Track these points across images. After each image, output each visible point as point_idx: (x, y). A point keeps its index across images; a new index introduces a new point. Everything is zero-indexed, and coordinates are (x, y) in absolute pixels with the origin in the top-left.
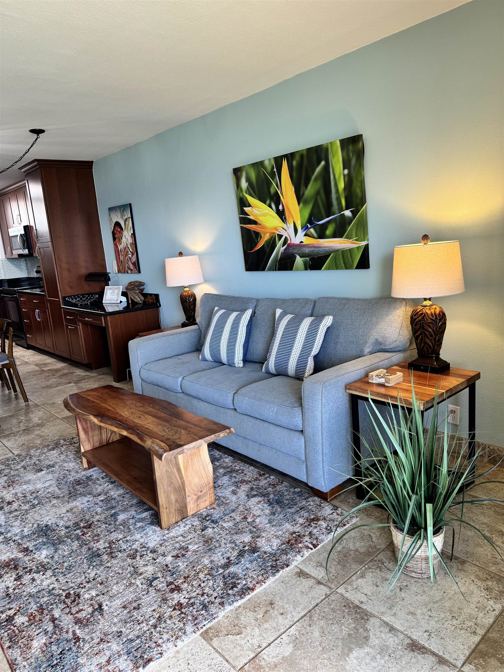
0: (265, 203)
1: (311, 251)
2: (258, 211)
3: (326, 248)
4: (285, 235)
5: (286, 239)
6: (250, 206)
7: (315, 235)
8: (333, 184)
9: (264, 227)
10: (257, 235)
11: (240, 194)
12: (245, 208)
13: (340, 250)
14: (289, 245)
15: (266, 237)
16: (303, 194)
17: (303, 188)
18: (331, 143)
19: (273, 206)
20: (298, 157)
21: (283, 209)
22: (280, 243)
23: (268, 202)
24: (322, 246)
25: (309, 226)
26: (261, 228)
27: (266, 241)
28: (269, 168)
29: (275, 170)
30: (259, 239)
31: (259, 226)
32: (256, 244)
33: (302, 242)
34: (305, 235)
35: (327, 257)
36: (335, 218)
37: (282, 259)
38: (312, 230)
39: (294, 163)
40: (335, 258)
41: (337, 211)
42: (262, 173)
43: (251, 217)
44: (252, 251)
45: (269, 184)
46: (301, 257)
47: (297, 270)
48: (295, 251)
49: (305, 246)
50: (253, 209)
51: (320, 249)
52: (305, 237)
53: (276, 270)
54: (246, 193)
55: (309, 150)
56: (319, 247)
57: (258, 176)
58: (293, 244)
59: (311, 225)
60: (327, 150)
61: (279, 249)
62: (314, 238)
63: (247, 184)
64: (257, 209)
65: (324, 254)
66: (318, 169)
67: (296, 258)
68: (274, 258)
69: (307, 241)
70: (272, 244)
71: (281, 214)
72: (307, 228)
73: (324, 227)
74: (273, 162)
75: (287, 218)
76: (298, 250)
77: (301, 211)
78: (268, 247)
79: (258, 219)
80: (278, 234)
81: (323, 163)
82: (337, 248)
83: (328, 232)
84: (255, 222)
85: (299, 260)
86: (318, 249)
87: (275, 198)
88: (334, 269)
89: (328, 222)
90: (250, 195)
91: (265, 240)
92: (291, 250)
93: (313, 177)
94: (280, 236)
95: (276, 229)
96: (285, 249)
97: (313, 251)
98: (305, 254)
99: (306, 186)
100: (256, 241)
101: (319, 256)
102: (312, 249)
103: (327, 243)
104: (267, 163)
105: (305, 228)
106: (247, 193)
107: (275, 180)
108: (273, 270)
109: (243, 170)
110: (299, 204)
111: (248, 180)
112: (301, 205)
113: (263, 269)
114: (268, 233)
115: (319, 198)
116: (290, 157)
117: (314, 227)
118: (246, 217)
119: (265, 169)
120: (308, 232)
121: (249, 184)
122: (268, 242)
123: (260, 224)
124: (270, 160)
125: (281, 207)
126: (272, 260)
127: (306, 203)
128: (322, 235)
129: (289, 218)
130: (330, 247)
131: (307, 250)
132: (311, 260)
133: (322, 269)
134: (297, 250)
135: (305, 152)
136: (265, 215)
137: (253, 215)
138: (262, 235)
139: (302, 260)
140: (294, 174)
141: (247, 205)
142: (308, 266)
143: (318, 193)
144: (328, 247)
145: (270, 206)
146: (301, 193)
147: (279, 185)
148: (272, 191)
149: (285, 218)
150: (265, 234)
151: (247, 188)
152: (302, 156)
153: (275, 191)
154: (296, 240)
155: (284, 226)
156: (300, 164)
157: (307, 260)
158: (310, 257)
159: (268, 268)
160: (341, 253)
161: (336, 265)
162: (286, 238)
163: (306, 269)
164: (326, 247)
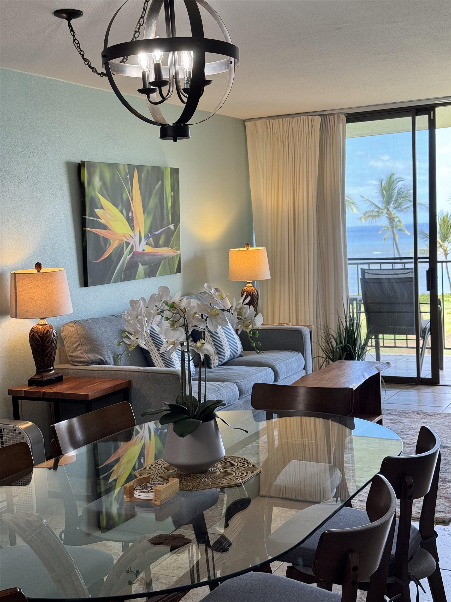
0: (117, 208)
4: (132, 242)
6: (102, 208)
7: (153, 244)
8: (165, 201)
10: (106, 241)
12: (96, 210)
13: (167, 257)
14: (134, 253)
15: (115, 245)
17: (147, 199)
20: (145, 171)
21: (132, 217)
22: (127, 251)
23: (120, 207)
26: (112, 234)
27: (114, 249)
28: (123, 173)
29: (128, 176)
30: (108, 246)
32: (103, 252)
33: (144, 250)
34: (147, 244)
35: (160, 263)
37: (127, 267)
38: (151, 239)
39: (143, 176)
40: (164, 265)
41: (166, 224)
42: (116, 176)
43: (102, 221)
44: (98, 261)
45: (122, 189)
46: (142, 265)
47: (139, 278)
48: (138, 259)
49: (147, 254)
50: (105, 213)
53: (121, 281)
55: (153, 168)
56: (155, 255)
57: (112, 179)
58: (138, 252)
59: (151, 235)
60: (163, 172)
61: (126, 257)
63: (101, 183)
64: (109, 212)
65: (158, 261)
66: (157, 187)
67: (138, 266)
68: (120, 268)
69: (148, 249)
70: (119, 253)
71: (130, 221)
73: (159, 237)
74: (127, 169)
75: (135, 226)
76: (141, 258)
77: (145, 220)
78: (116, 255)
79: (109, 224)
80: (126, 242)
81: (160, 182)
83: (161, 242)
84: (105, 227)
85: (141, 268)
87: (126, 205)
88: (163, 275)
89: (161, 232)
90: (103, 195)
92: (135, 259)
93: (154, 192)
94: (128, 244)
95: (124, 236)
96: (131, 258)
97: (151, 259)
98: (145, 262)
100: (104, 249)
102: (150, 257)
103: (160, 252)
104: (121, 167)
105: (147, 237)
106: (100, 192)
107: (128, 187)
108: (118, 282)
109: (98, 167)
110: (144, 213)
111: (102, 179)
112: (146, 215)
113: (109, 282)
114: (117, 240)
115: (156, 211)
116: (140, 168)
119: (120, 172)
120: (149, 241)
123: (110, 230)
124: (124, 165)
125: (130, 215)
126: (118, 270)
127: (148, 213)
128: (157, 244)
133: (157, 276)
135: (150, 169)
138: (112, 242)
141: (99, 206)
142: (147, 273)
143: (156, 207)
144: (160, 255)
145: (122, 212)
146: (146, 204)
147: (131, 193)
148: (125, 197)
151: (101, 187)
152: (148, 171)
154: (139, 249)
155: (132, 233)
156: (147, 178)
157: (147, 268)
158: (149, 265)
159: (114, 279)
160: (167, 260)
161: (165, 272)
162: (132, 245)
163: (145, 277)
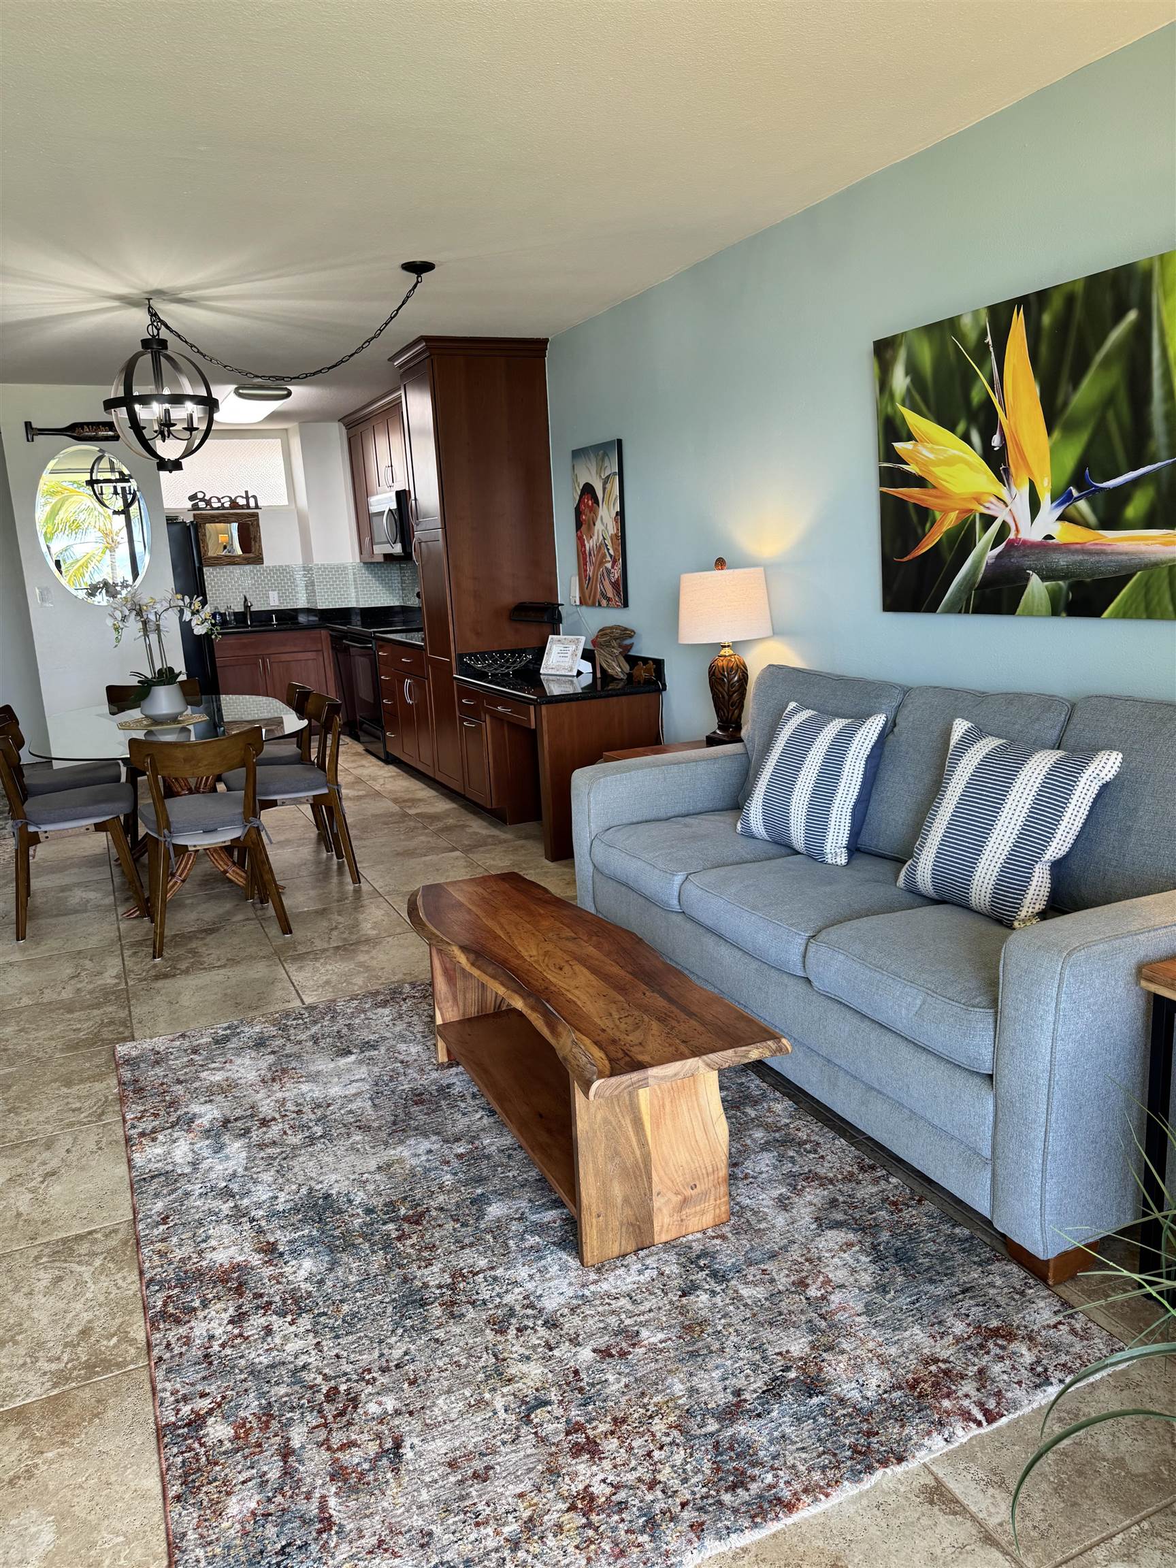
0: (952, 429)
1: (1074, 563)
2: (932, 452)
3: (1125, 557)
4: (1002, 515)
5: (1004, 527)
6: (910, 437)
7: (1091, 518)
8: (1157, 373)
9: (945, 495)
10: (924, 514)
11: (886, 407)
12: (897, 445)
13: (1163, 562)
14: (1011, 544)
15: (949, 521)
16: (1066, 404)
17: (1064, 387)
18: (1162, 257)
19: (975, 437)
20: (1057, 303)
21: (1004, 446)
22: (984, 540)
23: (961, 427)
24: (1109, 549)
25: (1075, 493)
26: (936, 497)
27: (946, 532)
28: (972, 336)
29: (989, 340)
30: (928, 525)
31: (932, 491)
32: (918, 541)
33: (1049, 537)
34: (1062, 518)
35: (1121, 581)
36: (1158, 470)
37: (987, 582)
38: (1083, 505)
39: (1046, 319)
40: (1147, 586)
41: (1163, 453)
42: (951, 349)
43: (912, 468)
44: (905, 559)
45: (969, 379)
46: (1043, 579)
47: (1030, 614)
48: (1027, 562)
49: (1059, 548)
50: (920, 447)
51: (1103, 558)
52: (1059, 523)
53: (967, 612)
54: (904, 405)
55: (1093, 281)
56: (1103, 553)
57: (940, 360)
58: (1025, 543)
59: (1079, 490)
60: (1147, 277)
61: (984, 552)
62: (1087, 526)
63: (908, 380)
64: (930, 445)
65: (1115, 572)
66: (1116, 334)
67: (1027, 579)
68: (965, 578)
69: (1064, 533)
70: (963, 540)
71: (997, 461)
72: (1069, 498)
73: (1122, 495)
74: (985, 320)
75: (1012, 470)
76: (1038, 560)
77: (1053, 451)
78: (951, 549)
79: (930, 472)
80: (982, 515)
81: (1132, 316)
82: (1153, 558)
83: (1131, 512)
84: (920, 482)
85: (1037, 587)
86: (1093, 559)
87: (982, 418)
88: (1139, 618)
89: (1135, 483)
90: (915, 409)
91: (945, 529)
92: (1015, 559)
93: (1099, 357)
94: (988, 520)
95: (977, 499)
96: (999, 556)
97: (1081, 562)
98: (1055, 570)
99: (1076, 382)
100: (920, 531)
101: (1096, 577)
102: (1079, 557)
103: (1125, 543)
104: (967, 322)
105: (1062, 497)
106: (907, 403)
107: (987, 369)
108: (960, 612)
109: (901, 344)
110: (1050, 431)
111: (912, 369)
112: (1056, 434)
113: (932, 609)
114: (954, 510)
115: (1110, 415)
116: (1033, 303)
117: (1091, 495)
118: (899, 469)
119: (962, 338)
120: (1072, 510)
121: (912, 380)
122: (951, 536)
123: (934, 487)
124: (976, 313)
125: (996, 441)
126: (960, 584)
127: (1071, 428)
128: (1111, 519)
129: (1016, 469)
130: (1133, 554)
131: (1062, 561)
132: (1071, 587)
133: (1105, 614)
134: (1034, 558)
135: (1079, 288)
136: (950, 462)
137: (917, 463)
138: (938, 515)
139: (1047, 587)
140: (1044, 349)
141: (904, 435)
142: (1062, 604)
143: (1109, 401)
144: (1126, 554)
145: (966, 438)
146: (1060, 400)
147: (997, 383)
148: (976, 397)
149: (1007, 471)
150: (945, 512)
151: (908, 390)
152: (1070, 300)
153: (984, 396)
154: (1032, 532)
155: (1003, 492)
156: (1063, 324)
157: (1060, 588)
158: (1071, 580)
159: (946, 605)
160: (1165, 573)
161: (1147, 608)
162: (1004, 524)
163: (1055, 613)
164: (1121, 554)
